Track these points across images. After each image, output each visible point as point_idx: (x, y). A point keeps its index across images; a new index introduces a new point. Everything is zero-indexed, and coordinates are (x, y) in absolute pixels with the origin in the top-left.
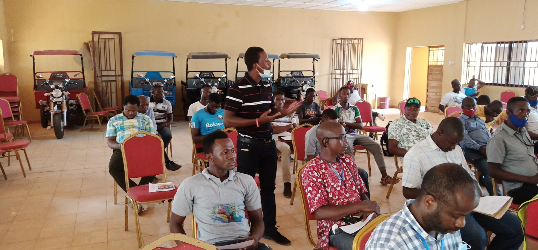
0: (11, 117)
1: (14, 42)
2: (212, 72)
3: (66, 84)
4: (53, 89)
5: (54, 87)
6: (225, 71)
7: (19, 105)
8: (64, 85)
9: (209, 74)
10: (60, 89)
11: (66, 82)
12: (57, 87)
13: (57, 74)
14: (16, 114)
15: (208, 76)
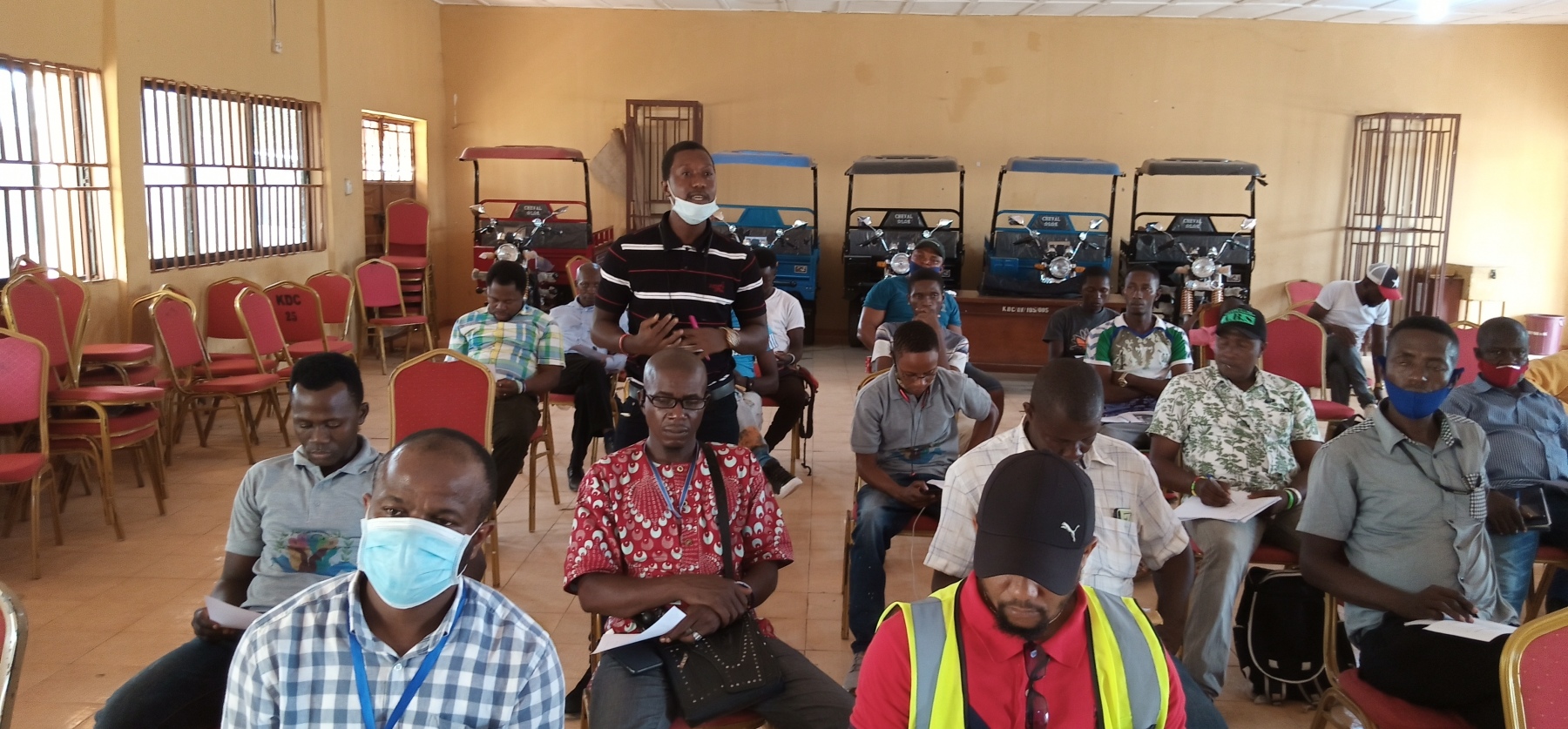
0: (398, 306)
1: (458, 125)
2: (919, 211)
3: (533, 232)
4: (502, 242)
5: (503, 238)
6: (958, 210)
7: (423, 278)
8: (528, 232)
9: (910, 217)
10: (516, 245)
11: (535, 226)
12: (510, 239)
13: (529, 208)
14: (415, 299)
15: (909, 222)
